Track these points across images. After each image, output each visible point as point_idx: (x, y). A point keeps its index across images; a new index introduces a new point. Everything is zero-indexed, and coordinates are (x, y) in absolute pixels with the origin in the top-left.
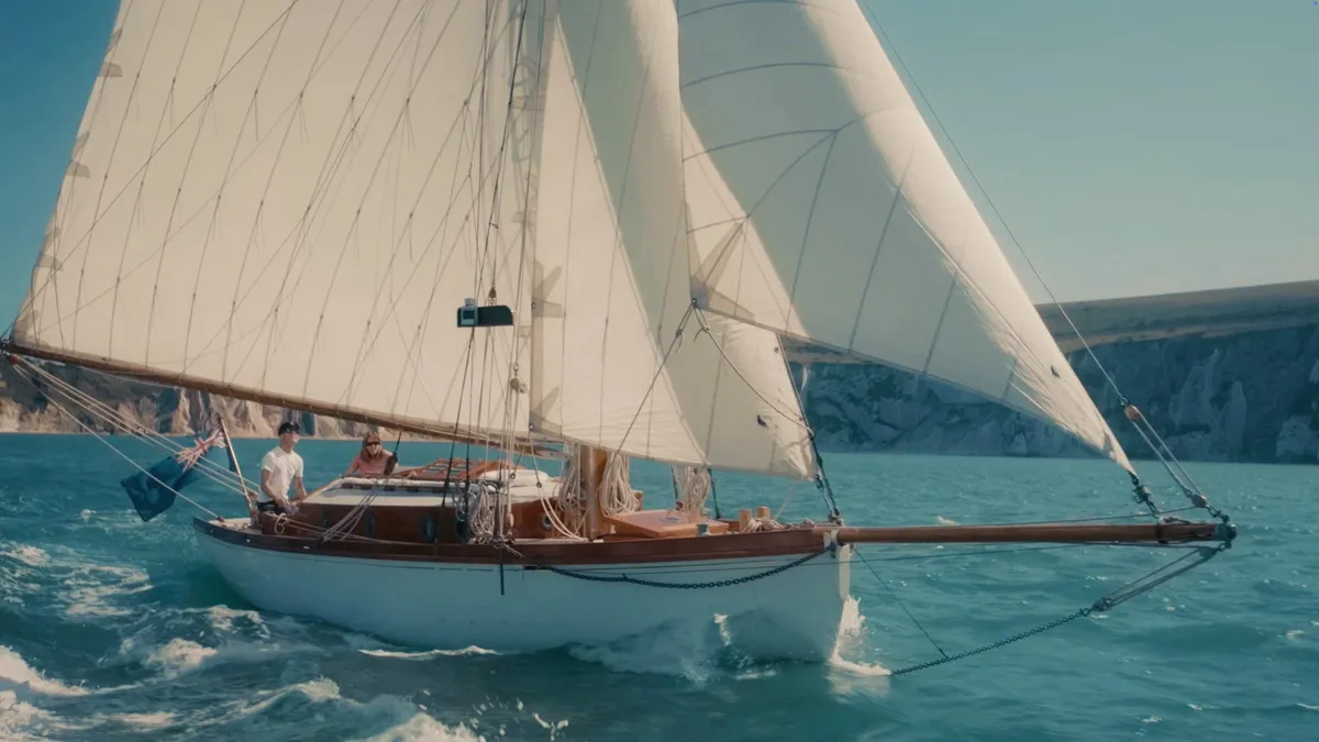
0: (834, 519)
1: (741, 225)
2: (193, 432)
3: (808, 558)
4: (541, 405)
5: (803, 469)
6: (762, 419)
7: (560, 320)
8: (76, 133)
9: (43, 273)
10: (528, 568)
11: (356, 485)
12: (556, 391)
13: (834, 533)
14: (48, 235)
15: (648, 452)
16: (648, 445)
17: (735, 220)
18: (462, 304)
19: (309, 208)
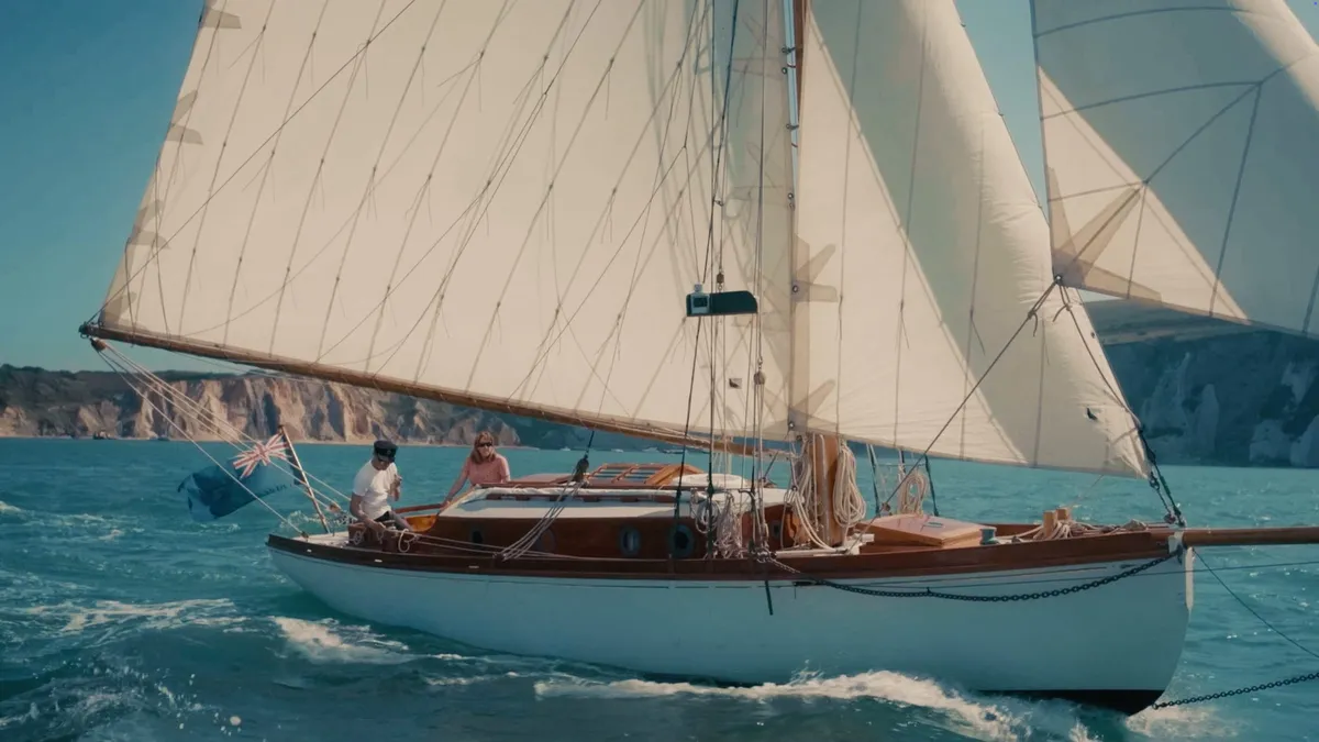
0: (1174, 520)
1: (1137, 192)
2: (156, 436)
3: (1151, 564)
4: (806, 400)
5: (1138, 467)
6: (1092, 413)
7: (836, 305)
8: (177, 95)
9: (140, 251)
10: (798, 584)
11: (509, 495)
12: (828, 386)
13: (1178, 536)
14: (146, 209)
15: (962, 452)
16: (962, 445)
17: (1130, 185)
18: (690, 290)
19: (489, 183)
